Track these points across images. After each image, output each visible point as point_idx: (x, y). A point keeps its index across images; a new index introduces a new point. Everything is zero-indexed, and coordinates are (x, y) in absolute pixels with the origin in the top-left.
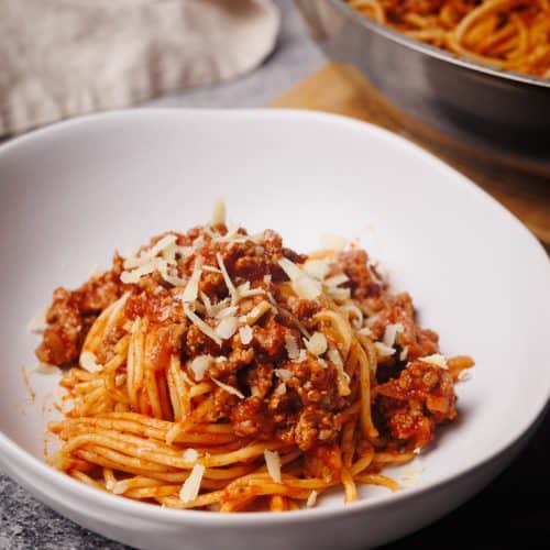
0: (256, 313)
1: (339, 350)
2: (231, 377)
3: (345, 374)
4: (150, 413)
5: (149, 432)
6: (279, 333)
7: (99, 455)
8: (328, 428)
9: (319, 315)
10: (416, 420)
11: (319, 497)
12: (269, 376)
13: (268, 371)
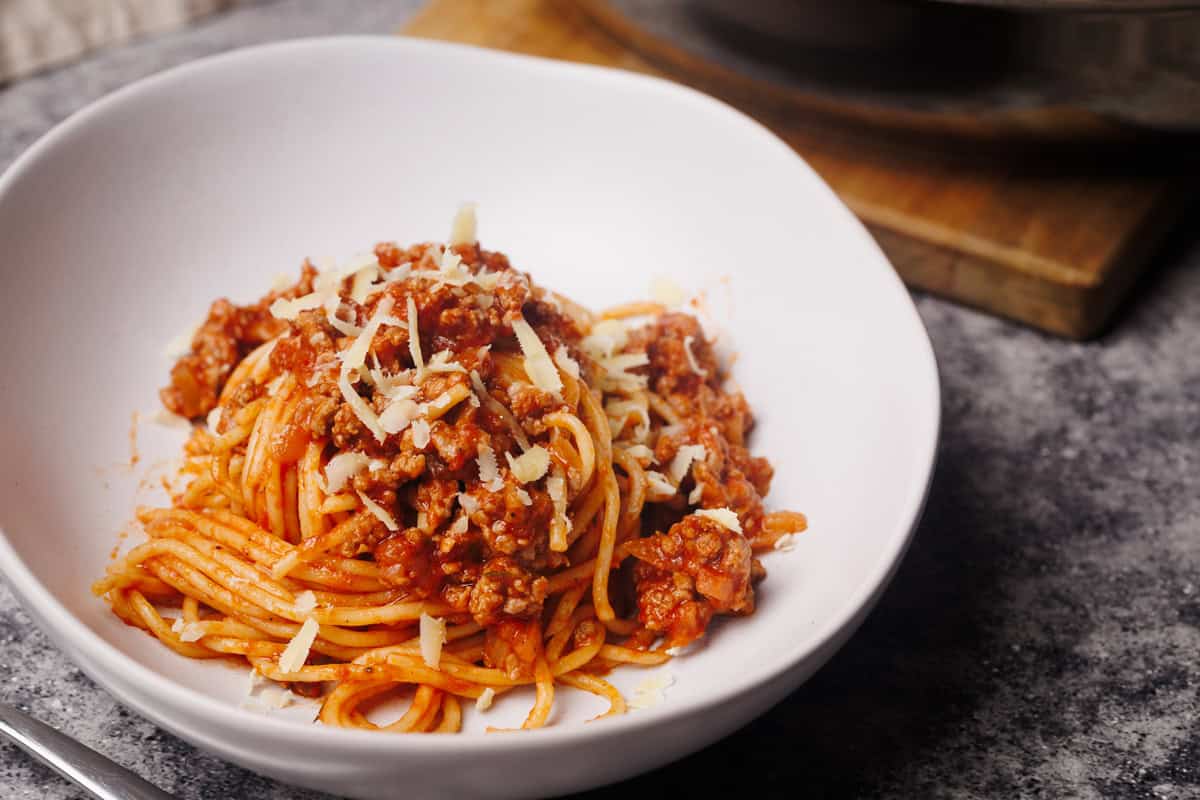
0: (444, 402)
1: (567, 478)
2: (387, 493)
3: (566, 519)
4: (265, 524)
5: (255, 553)
6: (469, 440)
7: (179, 575)
8: (522, 596)
9: (553, 418)
10: (677, 605)
11: (497, 699)
12: (447, 501)
13: (446, 492)
